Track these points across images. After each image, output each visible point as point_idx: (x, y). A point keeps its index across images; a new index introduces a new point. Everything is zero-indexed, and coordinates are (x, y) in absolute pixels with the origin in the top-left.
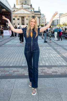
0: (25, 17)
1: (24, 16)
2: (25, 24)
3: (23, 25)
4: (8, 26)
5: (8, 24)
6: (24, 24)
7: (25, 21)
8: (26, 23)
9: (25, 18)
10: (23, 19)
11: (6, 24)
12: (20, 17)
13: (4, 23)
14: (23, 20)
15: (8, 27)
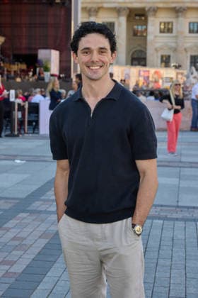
0: (155, 10)
1: (143, 9)
2: (153, 56)
3: (138, 68)
4: (47, 69)
5: (49, 60)
6: (145, 59)
7: (150, 38)
8: (156, 50)
9: (151, 19)
10: (140, 28)
11: (36, 56)
12: (118, 11)
13: (24, 52)
14: (135, 34)
15: (46, 75)
